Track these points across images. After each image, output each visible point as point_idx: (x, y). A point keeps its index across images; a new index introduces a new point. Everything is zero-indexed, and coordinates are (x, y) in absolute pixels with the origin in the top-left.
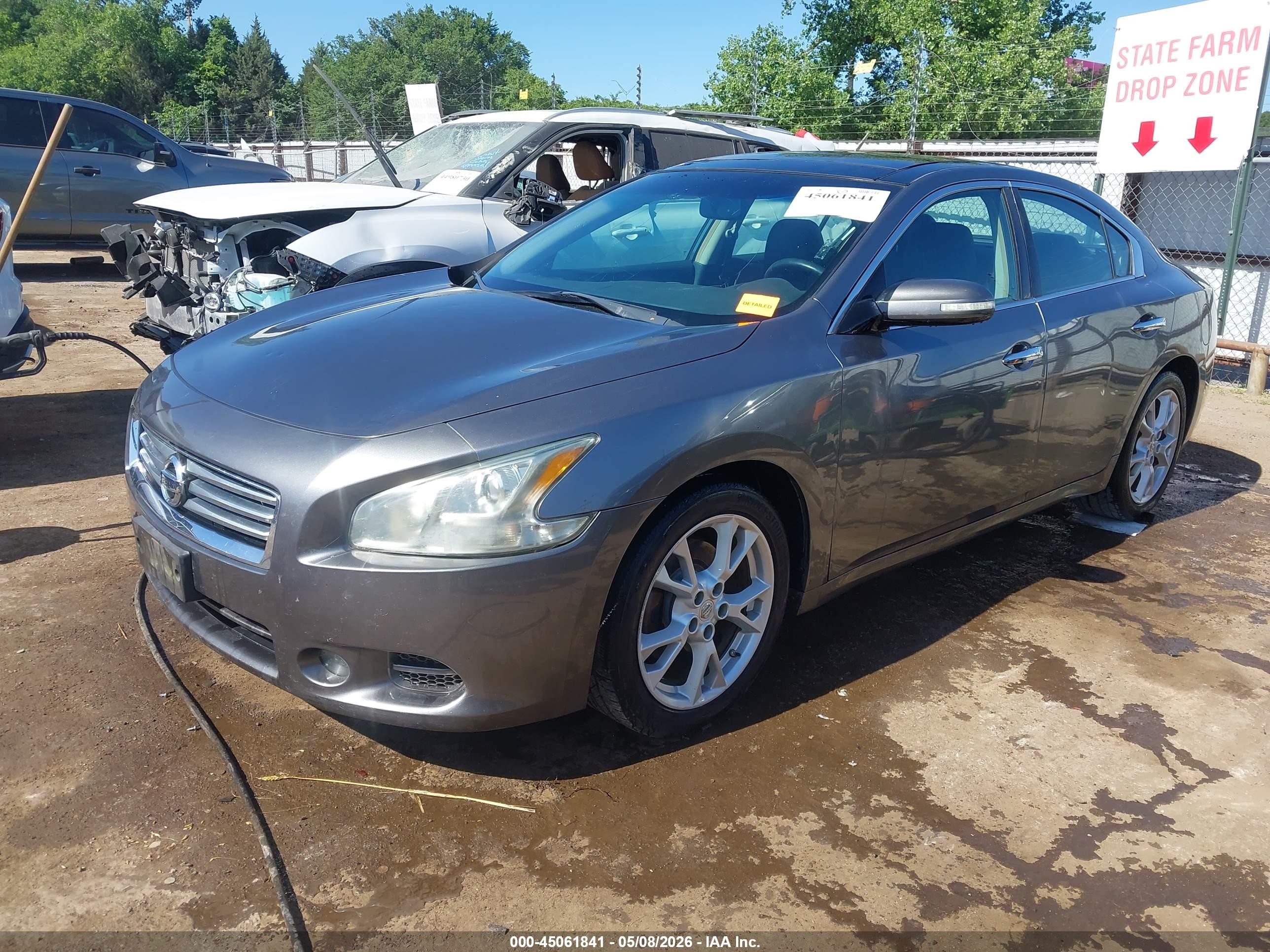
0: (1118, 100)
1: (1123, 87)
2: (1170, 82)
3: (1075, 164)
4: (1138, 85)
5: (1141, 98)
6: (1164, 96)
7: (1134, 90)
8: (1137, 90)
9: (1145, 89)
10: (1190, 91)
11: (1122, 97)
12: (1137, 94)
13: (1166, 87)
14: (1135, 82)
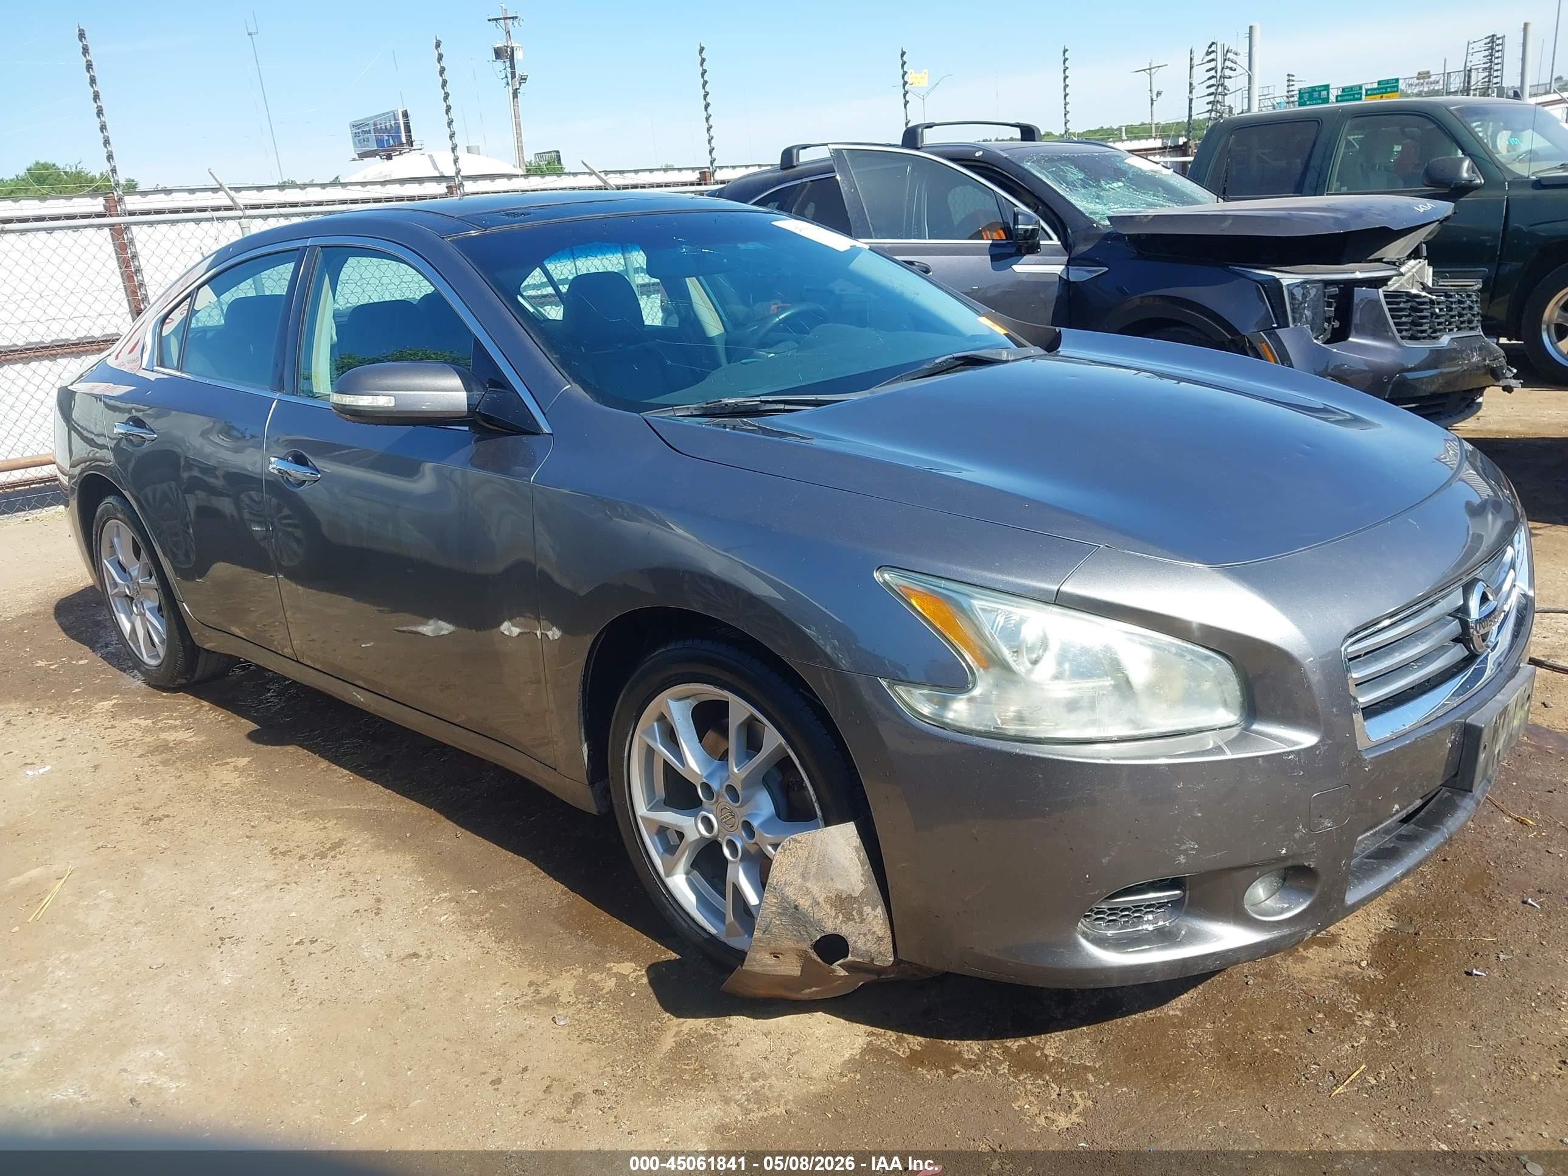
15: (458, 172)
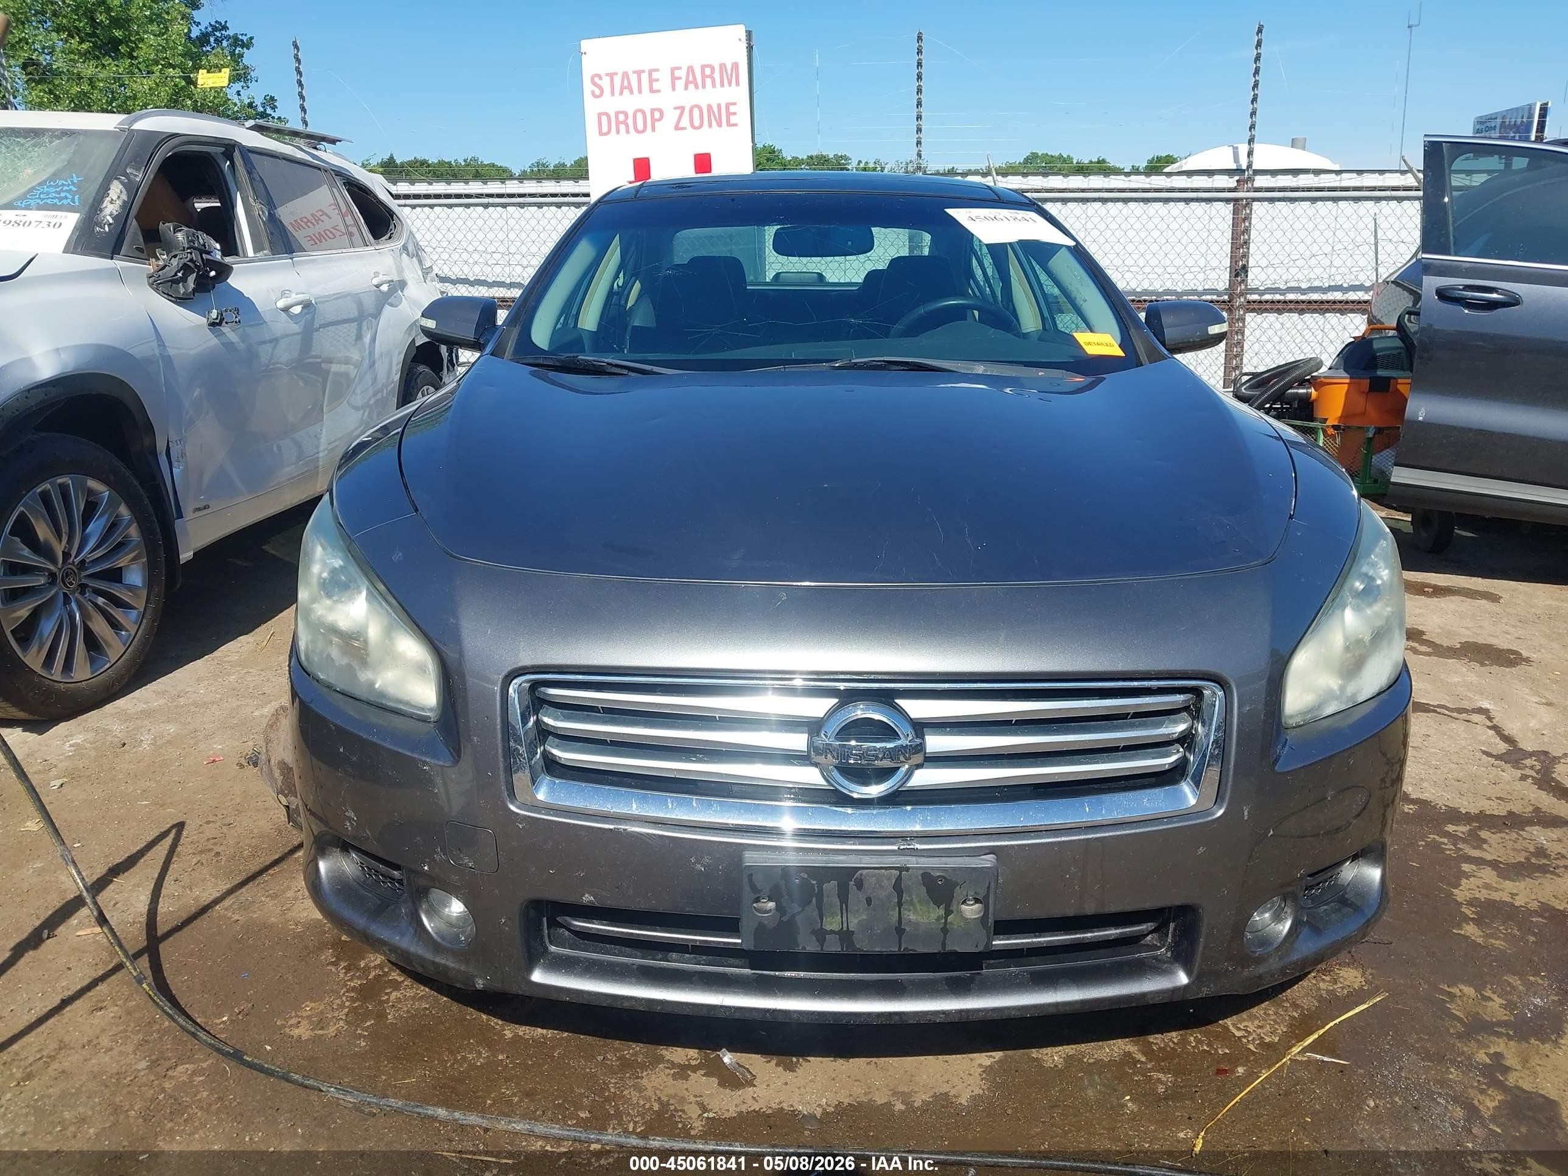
0: (601, 133)
1: (604, 119)
2: (657, 115)
3: (572, 208)
4: (621, 117)
5: (628, 132)
6: (653, 129)
7: (618, 123)
8: (622, 123)
9: (630, 122)
10: (681, 125)
11: (605, 129)
12: (622, 127)
13: (654, 121)
14: (617, 114)
15: (1250, 166)
